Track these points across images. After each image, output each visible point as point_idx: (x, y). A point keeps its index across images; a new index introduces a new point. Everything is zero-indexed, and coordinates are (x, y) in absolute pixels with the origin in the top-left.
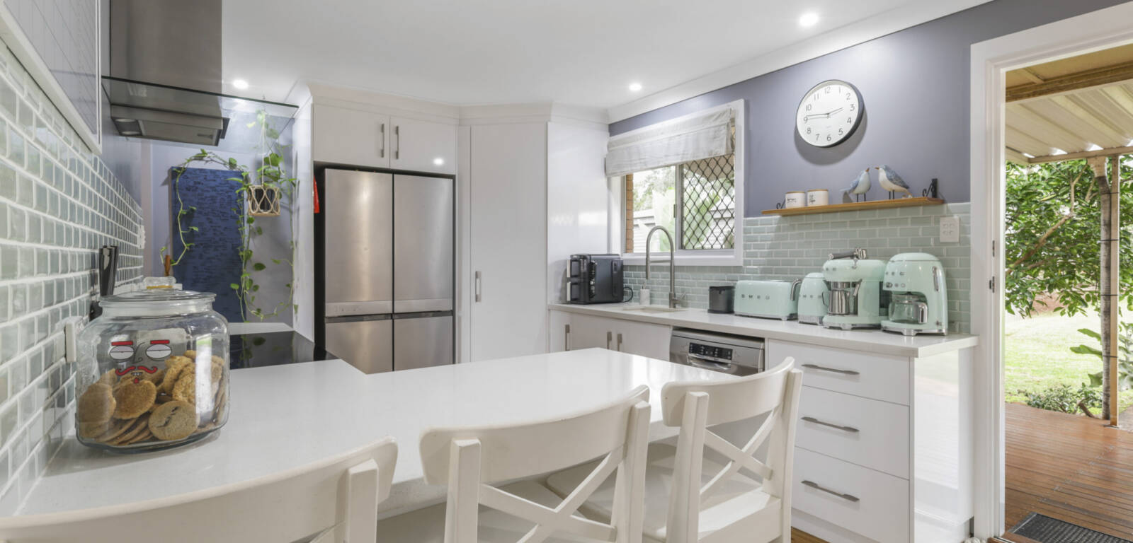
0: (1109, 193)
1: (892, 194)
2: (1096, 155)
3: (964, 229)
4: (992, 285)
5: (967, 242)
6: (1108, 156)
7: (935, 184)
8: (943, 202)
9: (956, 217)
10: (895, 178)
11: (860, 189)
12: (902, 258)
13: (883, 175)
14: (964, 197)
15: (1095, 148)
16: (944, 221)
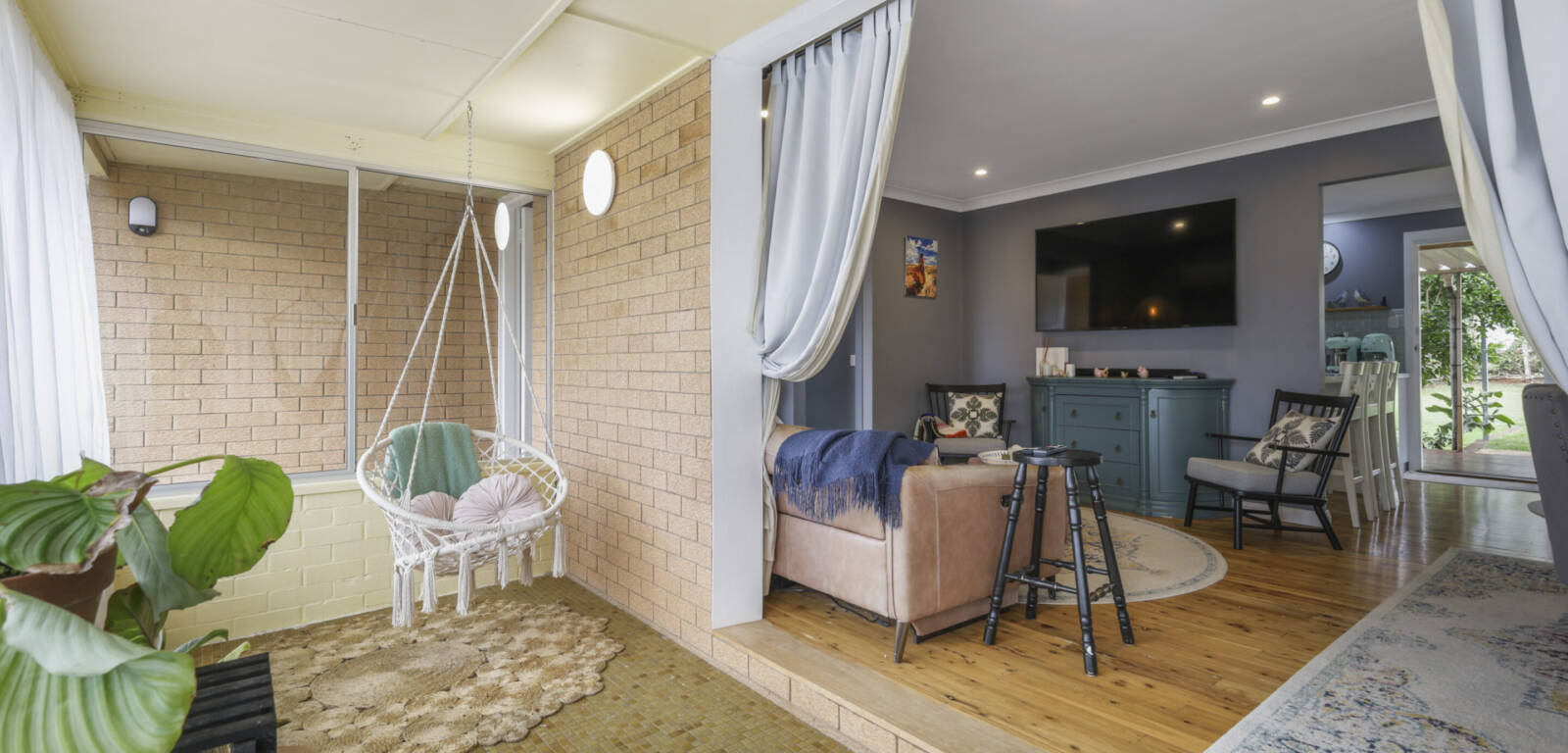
0: (1455, 298)
1: (1361, 304)
2: (1445, 273)
3: (1401, 321)
4: (1416, 348)
5: (1403, 328)
6: (1454, 273)
7: (1384, 299)
8: (1390, 308)
9: (1397, 316)
10: (1363, 295)
11: (1343, 301)
12: (1372, 336)
13: (1357, 294)
14: (1402, 305)
15: (1444, 268)
16: (1391, 319)
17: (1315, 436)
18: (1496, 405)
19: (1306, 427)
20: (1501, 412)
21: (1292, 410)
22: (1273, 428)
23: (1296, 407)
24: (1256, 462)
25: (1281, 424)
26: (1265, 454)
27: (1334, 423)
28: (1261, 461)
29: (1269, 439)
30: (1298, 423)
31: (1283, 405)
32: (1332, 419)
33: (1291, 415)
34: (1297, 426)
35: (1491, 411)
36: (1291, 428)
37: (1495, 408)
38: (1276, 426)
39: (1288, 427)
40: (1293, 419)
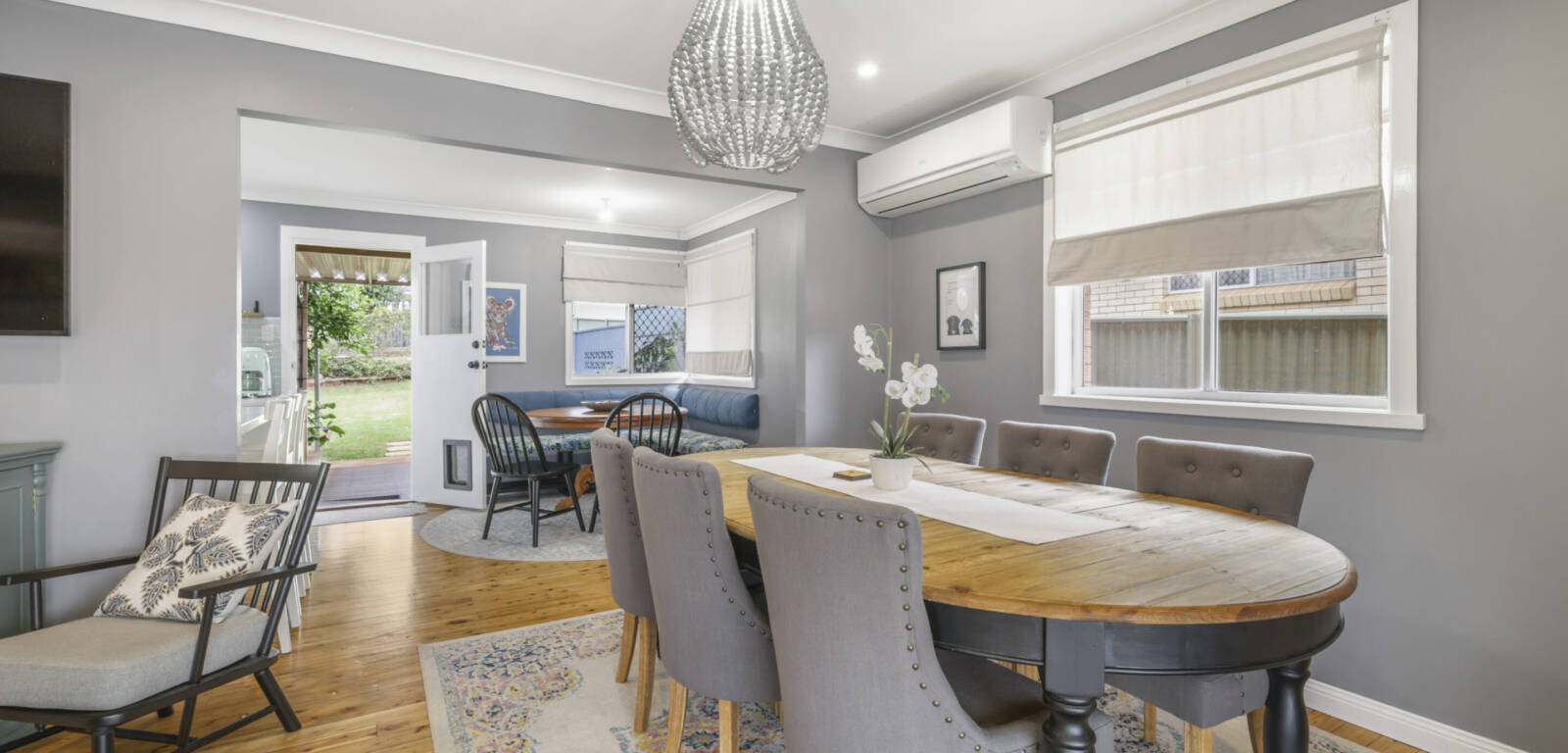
4: (293, 365)
5: (279, 340)
7: (257, 303)
9: (271, 326)
14: (277, 314)
16: (264, 329)
17: (255, 544)
18: (331, 416)
19: (235, 527)
20: (335, 423)
21: (193, 495)
22: (161, 535)
23: (200, 485)
24: (132, 616)
25: (180, 525)
26: (152, 594)
27: (287, 513)
28: (142, 611)
29: (158, 560)
30: (217, 520)
31: (174, 486)
32: (283, 507)
33: (198, 505)
34: (217, 527)
35: (324, 423)
36: (205, 534)
37: (329, 420)
38: (167, 530)
39: (195, 531)
40: (205, 512)
